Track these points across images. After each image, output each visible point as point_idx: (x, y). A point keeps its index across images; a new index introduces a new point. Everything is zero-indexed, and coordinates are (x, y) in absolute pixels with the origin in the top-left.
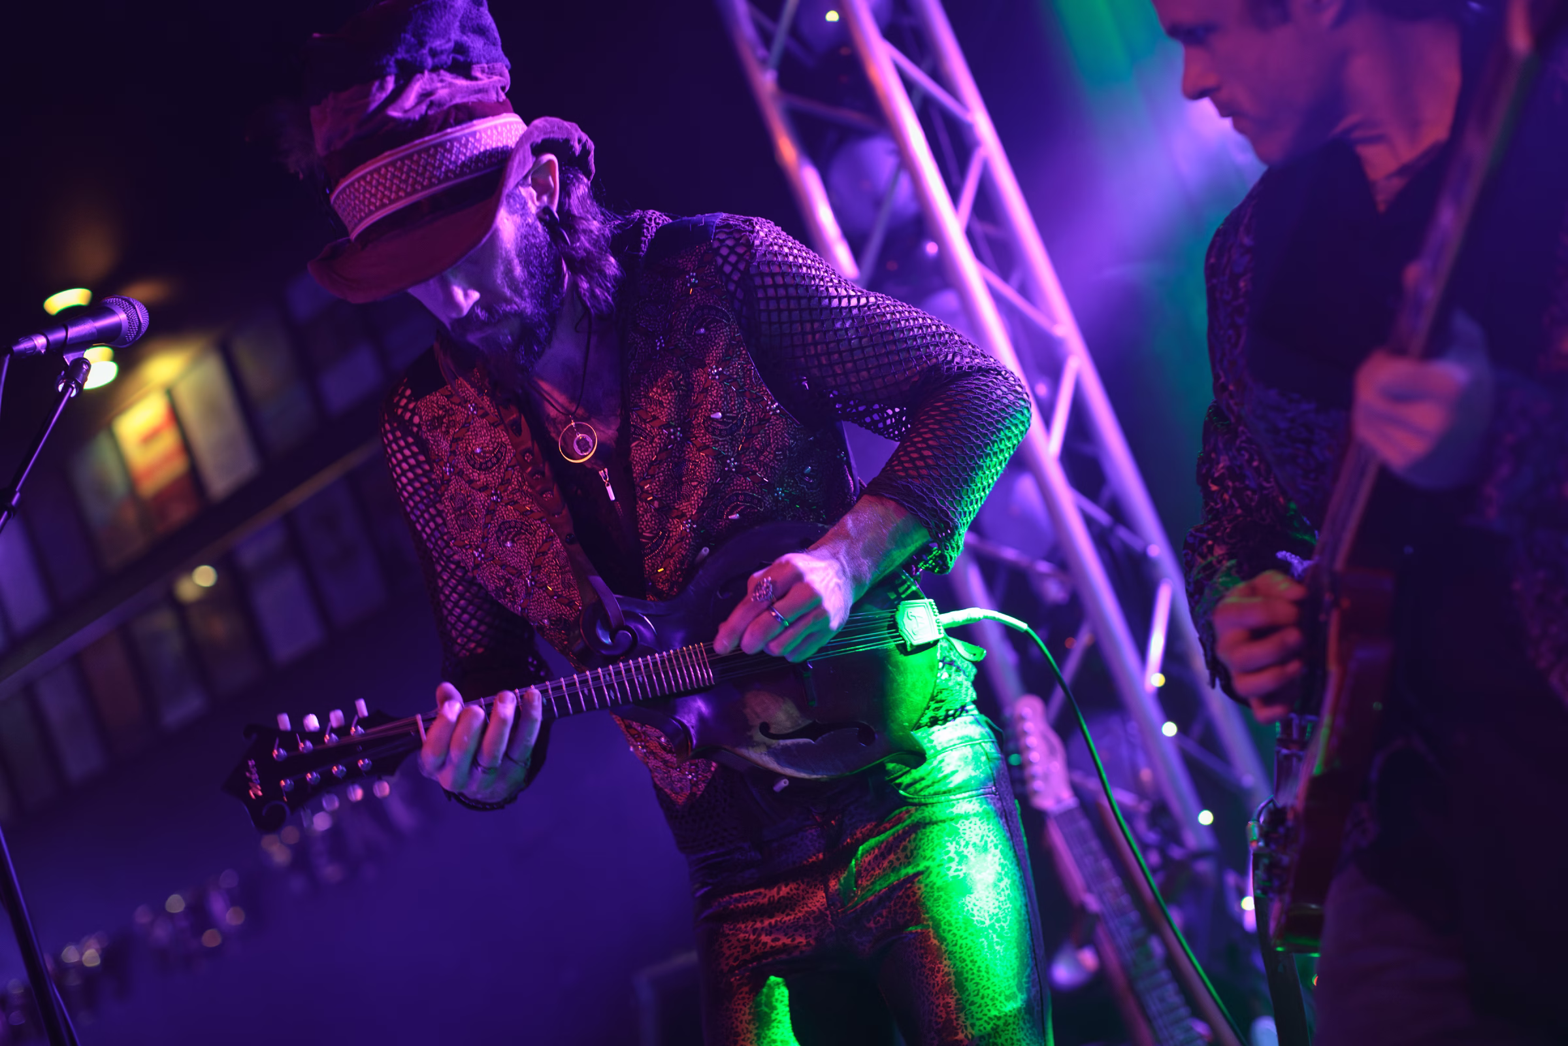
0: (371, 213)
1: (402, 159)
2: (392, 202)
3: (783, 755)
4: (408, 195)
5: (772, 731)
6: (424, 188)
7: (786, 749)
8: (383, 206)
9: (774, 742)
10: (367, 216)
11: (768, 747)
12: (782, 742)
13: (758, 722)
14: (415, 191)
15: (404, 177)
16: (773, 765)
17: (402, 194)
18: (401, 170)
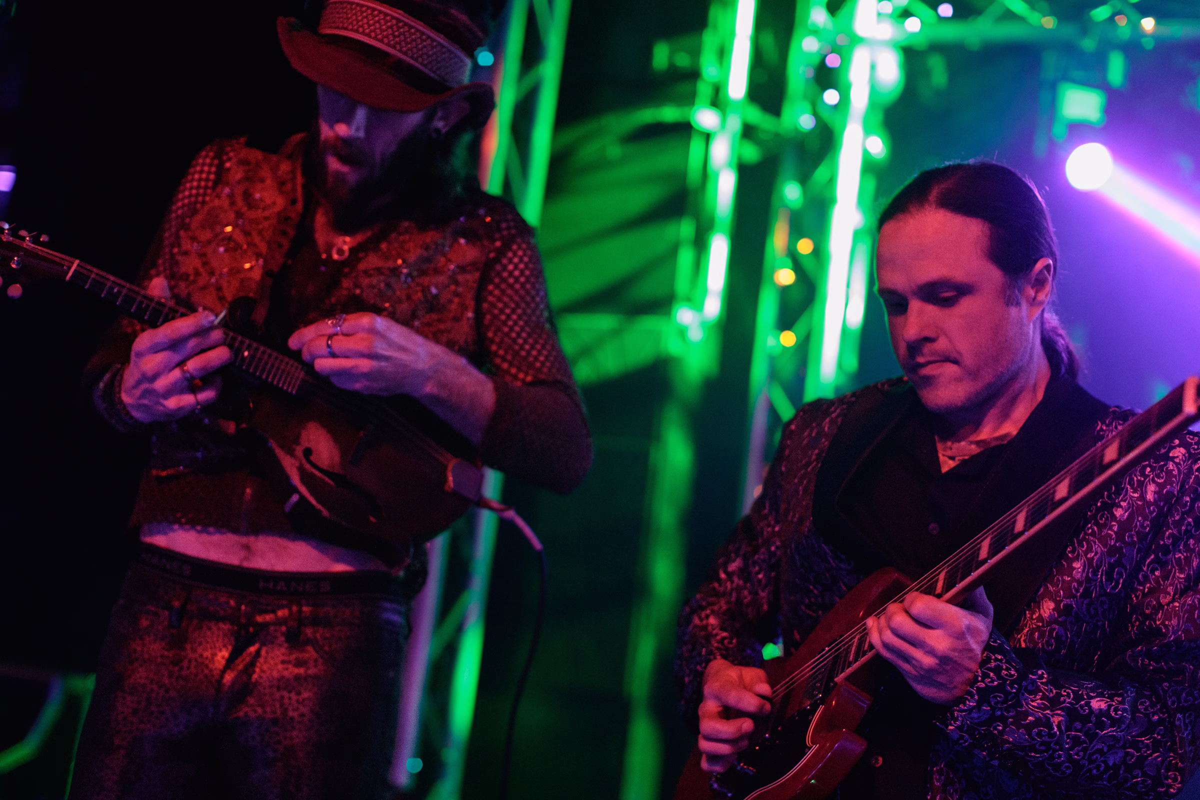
0: (357, 31)
1: (406, 24)
2: (375, 38)
3: (305, 477)
4: (388, 45)
5: (312, 458)
6: (400, 51)
7: (312, 475)
8: (368, 35)
9: (308, 466)
10: (352, 30)
11: (301, 464)
12: (314, 471)
13: (305, 444)
14: (394, 47)
15: (397, 33)
16: (296, 480)
17: (386, 40)
18: (399, 28)
